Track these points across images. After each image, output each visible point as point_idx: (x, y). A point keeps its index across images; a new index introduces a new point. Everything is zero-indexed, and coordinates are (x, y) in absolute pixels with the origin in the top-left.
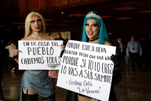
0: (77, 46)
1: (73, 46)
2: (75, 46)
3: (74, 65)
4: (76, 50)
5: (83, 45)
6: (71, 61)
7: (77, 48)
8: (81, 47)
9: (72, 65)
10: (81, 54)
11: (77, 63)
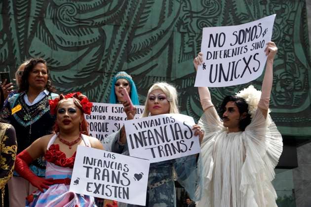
0: (104, 110)
1: (98, 109)
2: (100, 109)
3: (103, 131)
4: (103, 114)
5: (113, 108)
6: (97, 127)
7: (103, 112)
8: (109, 109)
9: (100, 131)
10: (110, 118)
11: (107, 129)
